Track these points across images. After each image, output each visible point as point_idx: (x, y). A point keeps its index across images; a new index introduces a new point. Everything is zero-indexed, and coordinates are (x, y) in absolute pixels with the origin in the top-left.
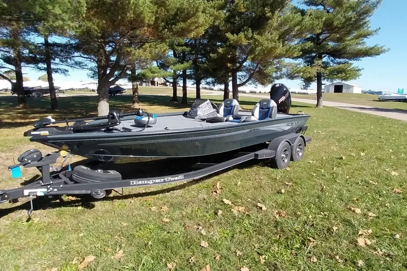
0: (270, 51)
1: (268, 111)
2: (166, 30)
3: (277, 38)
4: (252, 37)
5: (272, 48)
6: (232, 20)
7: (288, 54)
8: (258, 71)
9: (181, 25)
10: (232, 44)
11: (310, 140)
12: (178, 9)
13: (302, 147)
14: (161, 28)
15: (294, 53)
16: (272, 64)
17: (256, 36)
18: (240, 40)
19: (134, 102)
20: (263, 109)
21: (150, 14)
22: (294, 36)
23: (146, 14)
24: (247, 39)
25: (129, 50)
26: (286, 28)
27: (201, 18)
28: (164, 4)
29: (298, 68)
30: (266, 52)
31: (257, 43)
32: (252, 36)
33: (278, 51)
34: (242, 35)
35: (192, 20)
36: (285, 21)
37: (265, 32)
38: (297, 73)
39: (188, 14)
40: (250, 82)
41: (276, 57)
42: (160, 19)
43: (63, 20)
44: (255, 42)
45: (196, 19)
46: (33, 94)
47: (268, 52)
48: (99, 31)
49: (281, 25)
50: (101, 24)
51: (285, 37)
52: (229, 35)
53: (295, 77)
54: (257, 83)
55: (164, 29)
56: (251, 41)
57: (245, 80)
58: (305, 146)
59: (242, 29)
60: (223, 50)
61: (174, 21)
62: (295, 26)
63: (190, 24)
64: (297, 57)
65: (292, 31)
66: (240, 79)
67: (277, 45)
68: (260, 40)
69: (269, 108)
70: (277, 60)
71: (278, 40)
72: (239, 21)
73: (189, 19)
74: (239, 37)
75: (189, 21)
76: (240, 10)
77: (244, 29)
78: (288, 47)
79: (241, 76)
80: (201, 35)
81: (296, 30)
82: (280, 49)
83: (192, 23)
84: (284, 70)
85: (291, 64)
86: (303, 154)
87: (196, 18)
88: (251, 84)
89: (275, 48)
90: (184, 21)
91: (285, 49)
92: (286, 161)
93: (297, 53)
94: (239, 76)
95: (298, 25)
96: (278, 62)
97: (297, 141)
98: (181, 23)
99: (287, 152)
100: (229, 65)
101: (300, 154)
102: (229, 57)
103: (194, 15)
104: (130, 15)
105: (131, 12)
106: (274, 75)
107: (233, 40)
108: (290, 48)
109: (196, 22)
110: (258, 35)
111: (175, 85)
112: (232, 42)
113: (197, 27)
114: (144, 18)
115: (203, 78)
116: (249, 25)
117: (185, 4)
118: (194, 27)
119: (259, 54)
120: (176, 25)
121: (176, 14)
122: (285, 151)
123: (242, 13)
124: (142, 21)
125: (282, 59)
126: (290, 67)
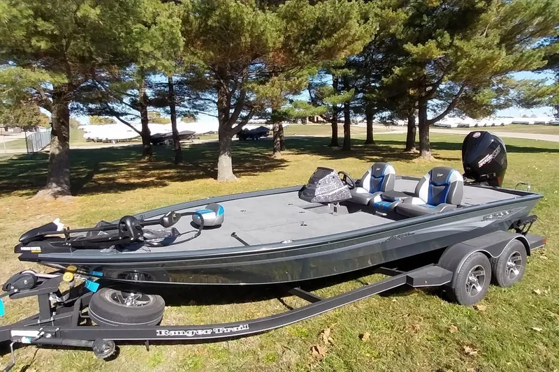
0: (483, 65)
1: (445, 190)
2: (303, 52)
3: (497, 41)
4: (451, 45)
5: (486, 59)
6: (418, 22)
7: (519, 65)
8: (462, 98)
9: (324, 42)
10: (416, 59)
11: (541, 242)
12: (319, 19)
13: (520, 258)
14: (296, 51)
15: (531, 63)
16: (488, 84)
17: (457, 43)
18: (428, 52)
19: (275, 151)
20: (435, 185)
21: (275, 34)
22: (533, 35)
23: (268, 35)
24: (442, 49)
25: (250, 86)
26: (517, 21)
27: (355, 27)
28: (295, 17)
29: (540, 88)
30: (474, 67)
31: (459, 54)
32: (451, 43)
33: (499, 63)
34: (432, 44)
35: (342, 32)
36: (512, 11)
37: (474, 33)
38: (539, 97)
39: (334, 25)
40: (452, 114)
41: (496, 73)
42: (292, 38)
43: (155, 58)
44: (456, 52)
45: (347, 31)
46: (166, 141)
47: (478, 66)
48: (206, 66)
49: (504, 20)
50: (208, 57)
51: (515, 37)
52: (409, 47)
53: (535, 104)
54: (464, 115)
55: (300, 51)
56: (450, 51)
57: (442, 112)
58: (529, 254)
59: (433, 35)
60: (400, 70)
61: (313, 38)
62: (533, 18)
63: (338, 40)
64: (539, 70)
65: (526, 26)
66: (435, 111)
67: (497, 53)
68: (465, 49)
69: (447, 185)
70: (499, 78)
71: (499, 45)
72: (428, 22)
73: (335, 32)
74: (427, 48)
75: (335, 35)
76: (430, 5)
77: (437, 33)
78: (518, 55)
79: (437, 106)
80: (358, 53)
81: (535, 23)
82: (503, 58)
83: (340, 38)
84: (513, 93)
85: (525, 83)
86: (522, 273)
87: (347, 28)
88: (454, 116)
89: (492, 59)
90: (329, 36)
91: (511, 58)
92: (479, 289)
93: (539, 62)
94: (433, 106)
95: (537, 15)
96: (500, 82)
97: (507, 248)
98: (324, 40)
99: (483, 273)
100: (411, 92)
101: (517, 272)
102: (411, 79)
103: (343, 25)
104: (246, 39)
105: (247, 35)
106: (494, 102)
107: (417, 53)
108: (522, 56)
109: (347, 35)
110: (461, 39)
111: (334, 122)
112: (415, 56)
113: (350, 43)
114: (267, 40)
115: (377, 111)
116: (446, 26)
117: (328, 10)
118: (345, 43)
119: (462, 71)
120: (317, 44)
121: (316, 28)
122: (477, 269)
123: (435, 9)
124: (265, 46)
125: (508, 75)
126: (524, 88)
